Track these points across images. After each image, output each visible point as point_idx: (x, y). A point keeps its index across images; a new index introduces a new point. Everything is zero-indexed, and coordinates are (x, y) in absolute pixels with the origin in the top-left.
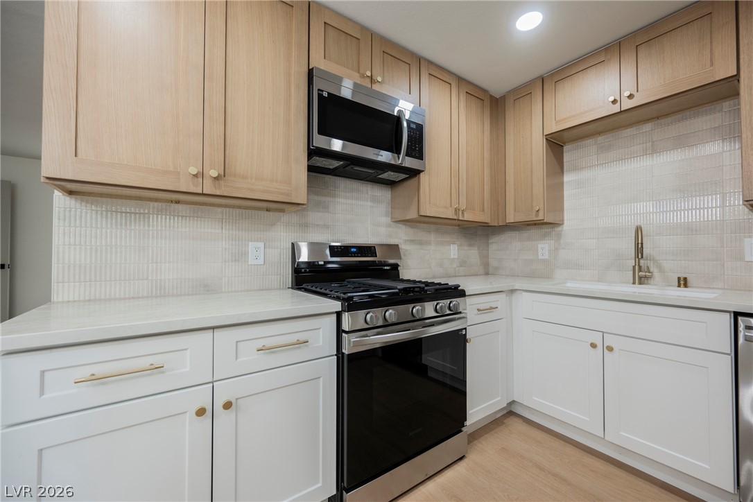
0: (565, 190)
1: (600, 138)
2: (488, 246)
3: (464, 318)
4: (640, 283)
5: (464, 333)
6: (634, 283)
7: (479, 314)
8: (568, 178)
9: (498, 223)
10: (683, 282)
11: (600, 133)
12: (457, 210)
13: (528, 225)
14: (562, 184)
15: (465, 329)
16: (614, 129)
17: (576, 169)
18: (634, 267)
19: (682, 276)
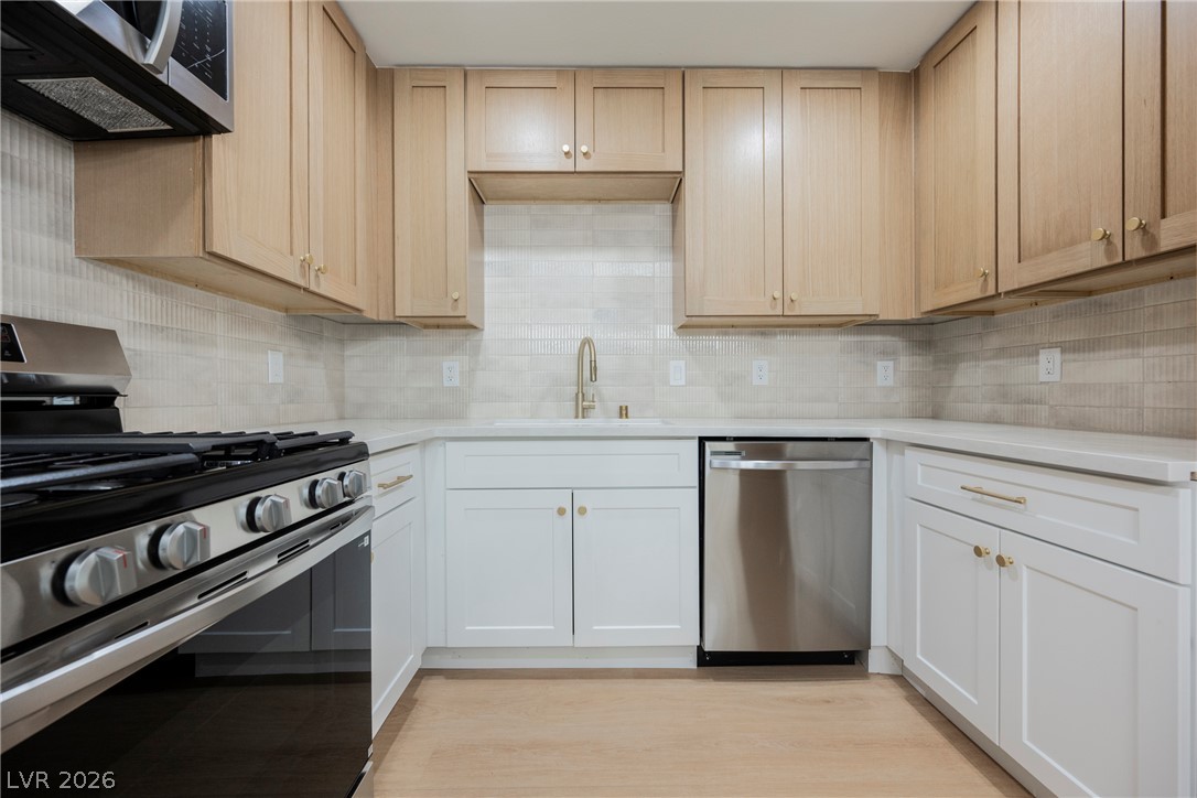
0: (486, 275)
1: (534, 207)
2: (343, 362)
3: (367, 508)
4: (583, 417)
5: (366, 543)
6: (577, 417)
7: (384, 494)
8: (490, 257)
9: (378, 316)
10: (623, 412)
11: (535, 199)
12: (305, 265)
13: (426, 326)
14: (481, 264)
15: (369, 533)
16: (552, 199)
17: (501, 245)
18: (577, 395)
19: (624, 404)
